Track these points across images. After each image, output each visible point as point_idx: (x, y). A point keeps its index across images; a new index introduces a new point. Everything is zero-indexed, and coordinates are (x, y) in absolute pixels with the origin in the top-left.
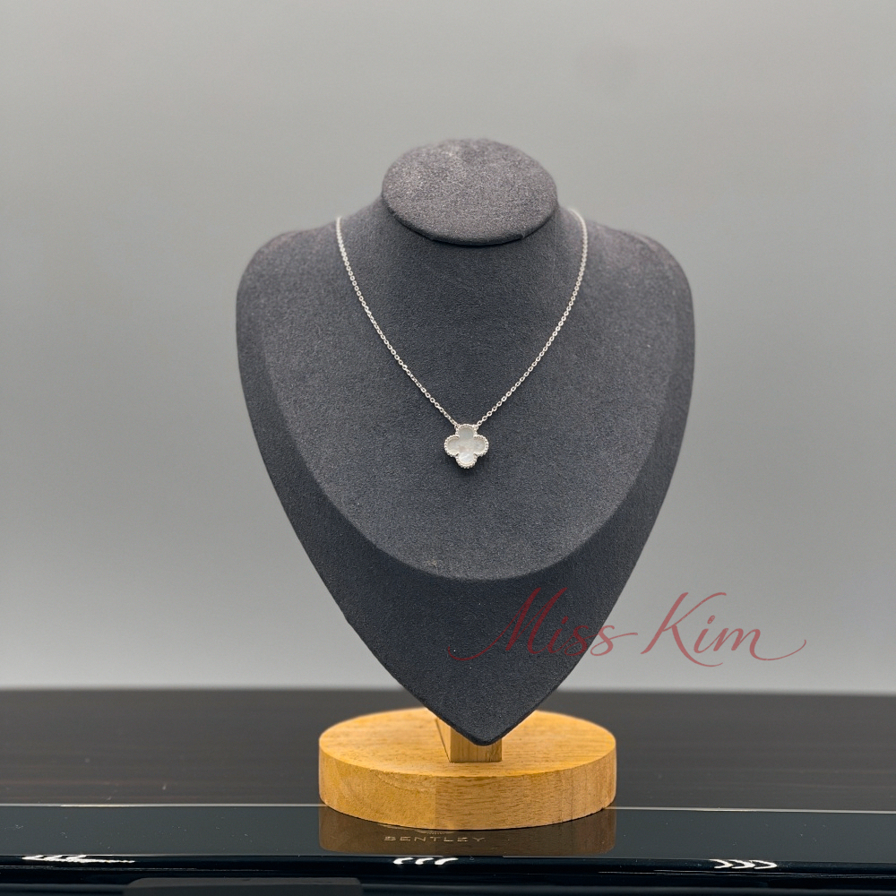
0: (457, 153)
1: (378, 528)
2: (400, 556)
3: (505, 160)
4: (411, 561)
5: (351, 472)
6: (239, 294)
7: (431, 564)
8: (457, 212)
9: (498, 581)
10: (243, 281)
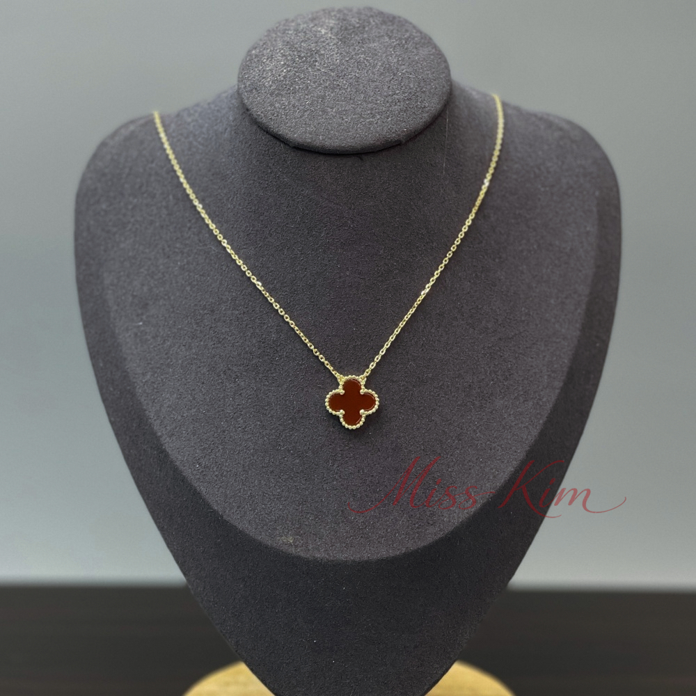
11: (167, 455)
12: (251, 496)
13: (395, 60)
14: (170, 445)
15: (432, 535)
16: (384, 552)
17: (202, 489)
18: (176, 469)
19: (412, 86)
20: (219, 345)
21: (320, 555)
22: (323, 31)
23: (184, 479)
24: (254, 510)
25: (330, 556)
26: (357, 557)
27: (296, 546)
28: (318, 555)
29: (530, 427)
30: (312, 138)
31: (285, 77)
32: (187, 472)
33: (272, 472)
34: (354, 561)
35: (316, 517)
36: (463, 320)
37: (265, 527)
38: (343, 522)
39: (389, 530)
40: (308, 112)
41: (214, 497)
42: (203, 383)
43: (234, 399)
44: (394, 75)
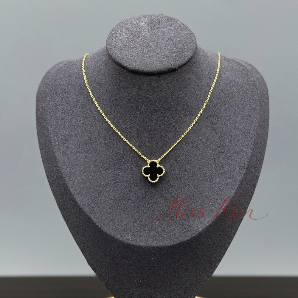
0: (146, 23)
1: (102, 219)
2: (113, 234)
3: (171, 26)
4: (118, 237)
5: (89, 189)
6: (37, 94)
7: (128, 238)
8: (143, 56)
9: (162, 247)
10: (40, 88)
11: (76, 203)
12: (113, 219)
13: (173, 36)
14: (78, 198)
15: (190, 235)
16: (170, 243)
17: (92, 217)
18: (80, 209)
19: (180, 46)
20: (99, 156)
21: (142, 244)
22: (142, 24)
23: (84, 213)
24: (114, 225)
25: (146, 244)
26: (158, 245)
27: (132, 241)
28: (141, 244)
29: (231, 190)
30: (138, 67)
31: (126, 42)
32: (86, 210)
33: (121, 209)
34: (157, 247)
35: (141, 228)
36: (202, 144)
37: (119, 233)
38: (152, 230)
39: (172, 233)
40: (136, 57)
41: (97, 220)
42: (92, 172)
43: (105, 178)
44: (173, 41)
